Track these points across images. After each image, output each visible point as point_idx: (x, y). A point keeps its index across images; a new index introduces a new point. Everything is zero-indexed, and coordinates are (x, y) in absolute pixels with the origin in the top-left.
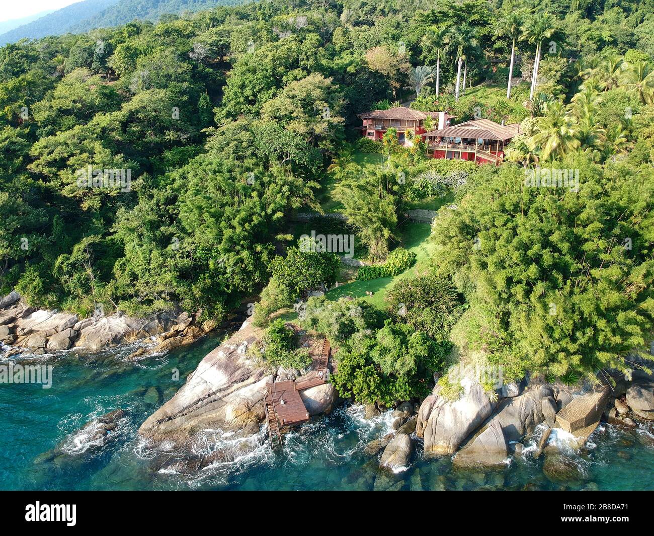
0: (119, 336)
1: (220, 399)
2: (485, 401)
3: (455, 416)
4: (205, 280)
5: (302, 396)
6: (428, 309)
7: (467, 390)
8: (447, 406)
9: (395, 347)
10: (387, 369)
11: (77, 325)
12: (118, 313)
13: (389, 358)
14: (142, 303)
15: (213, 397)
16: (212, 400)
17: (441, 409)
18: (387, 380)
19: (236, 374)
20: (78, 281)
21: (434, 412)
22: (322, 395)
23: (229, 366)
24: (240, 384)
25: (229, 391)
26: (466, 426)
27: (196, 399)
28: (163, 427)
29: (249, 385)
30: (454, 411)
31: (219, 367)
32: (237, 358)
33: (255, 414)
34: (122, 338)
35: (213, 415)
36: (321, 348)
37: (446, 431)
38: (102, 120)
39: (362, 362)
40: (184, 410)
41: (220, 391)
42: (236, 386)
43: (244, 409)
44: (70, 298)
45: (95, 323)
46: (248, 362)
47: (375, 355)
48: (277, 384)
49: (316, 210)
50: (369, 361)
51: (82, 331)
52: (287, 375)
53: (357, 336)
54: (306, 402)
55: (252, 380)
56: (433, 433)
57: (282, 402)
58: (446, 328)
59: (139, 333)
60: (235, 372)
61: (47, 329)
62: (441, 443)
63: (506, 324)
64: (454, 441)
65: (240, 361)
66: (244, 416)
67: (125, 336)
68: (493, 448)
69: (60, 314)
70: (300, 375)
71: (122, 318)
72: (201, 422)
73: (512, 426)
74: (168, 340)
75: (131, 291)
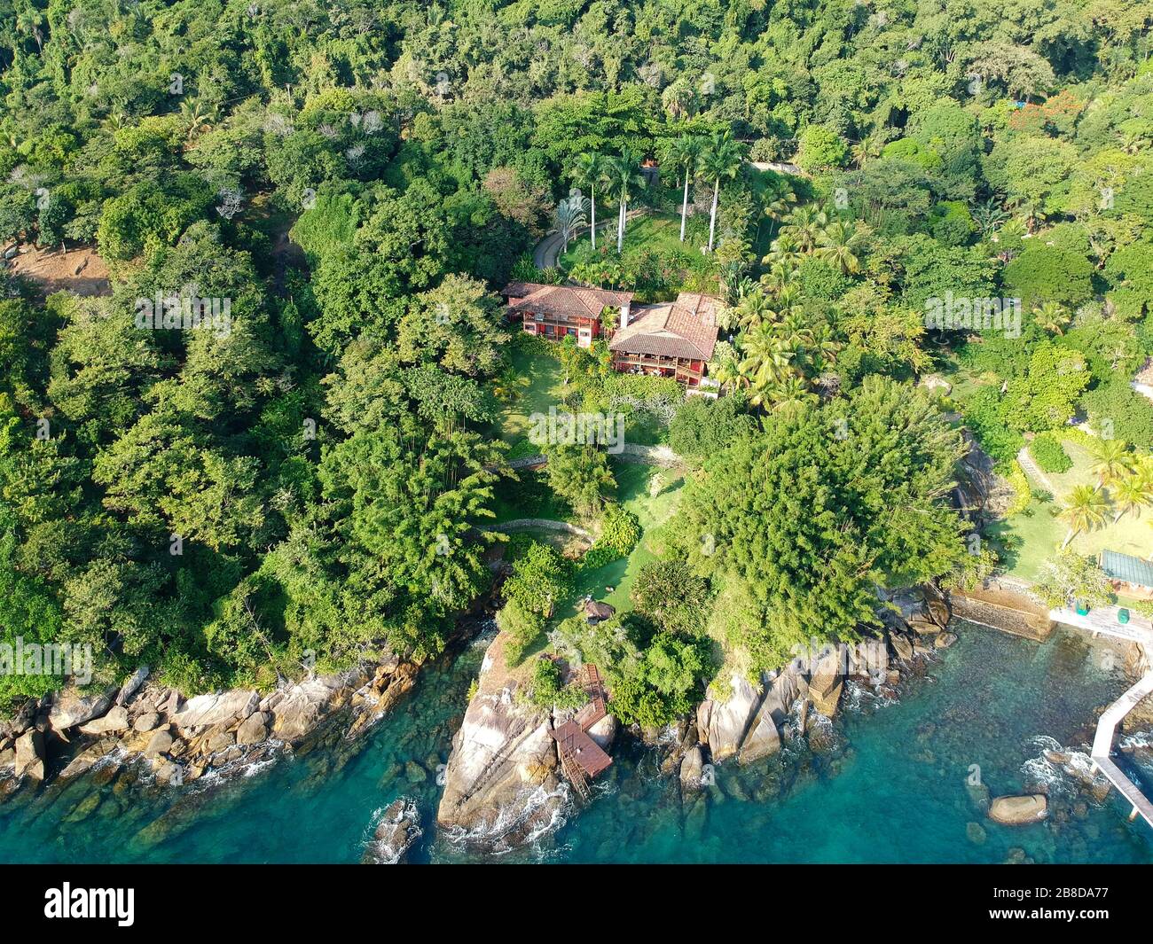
0: (324, 703)
1: (506, 759)
2: (754, 695)
3: (732, 716)
4: (415, 611)
5: (589, 734)
7: (737, 690)
8: (723, 709)
9: (671, 668)
10: (666, 690)
11: (263, 705)
12: (310, 675)
13: (668, 680)
15: (498, 760)
16: (499, 764)
17: (719, 713)
18: (667, 700)
19: (511, 727)
21: (714, 718)
22: (607, 727)
23: (501, 722)
24: (519, 738)
25: (511, 748)
26: (743, 723)
27: (482, 768)
28: (464, 808)
29: (528, 736)
30: (730, 711)
31: (491, 725)
32: (505, 710)
33: (548, 765)
34: (327, 704)
35: (508, 780)
37: (727, 734)
39: (643, 689)
40: (476, 783)
41: (501, 751)
42: (515, 741)
43: (537, 765)
44: (238, 672)
45: (287, 696)
46: (518, 712)
47: (654, 680)
48: (561, 728)
50: (649, 687)
51: (275, 710)
52: (565, 716)
53: (627, 660)
54: (594, 738)
55: (528, 729)
56: (717, 739)
58: (702, 623)
59: (343, 691)
60: (508, 726)
61: (223, 719)
62: (726, 746)
64: (736, 741)
65: (510, 713)
66: (539, 772)
67: (330, 701)
68: (768, 738)
69: (228, 694)
70: (576, 712)
71: (318, 680)
72: (499, 791)
73: (778, 709)
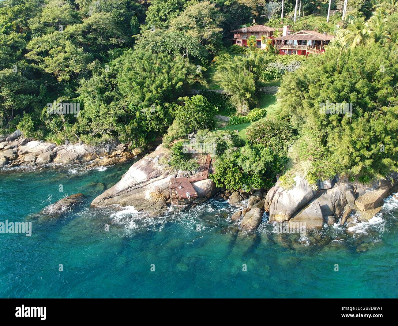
0: (80, 156)
1: (142, 187)
2: (309, 190)
3: (290, 198)
4: (134, 124)
5: (193, 185)
6: (274, 138)
7: (298, 183)
8: (284, 192)
9: (252, 157)
10: (246, 170)
11: (55, 149)
12: (80, 142)
13: (248, 163)
14: (95, 136)
15: (137, 186)
16: (137, 187)
17: (280, 194)
18: (246, 177)
19: (152, 173)
20: (55, 123)
21: (276, 196)
22: (205, 185)
23: (148, 169)
24: (155, 179)
25: (148, 183)
26: (297, 204)
27: (127, 186)
28: (106, 201)
29: (160, 180)
30: (289, 195)
31: (142, 169)
32: (153, 164)
33: (163, 195)
34: (82, 157)
35: (137, 196)
36: (205, 160)
37: (283, 206)
38: (71, 29)
39: (231, 165)
40: (119, 192)
41: (142, 182)
42: (152, 180)
43: (157, 193)
44: (50, 134)
45: (66, 148)
46: (159, 167)
47: (239, 162)
48: (177, 179)
49: (204, 85)
50: (235, 165)
51: (58, 153)
52: (183, 174)
53: (228, 151)
54: (196, 189)
55: (162, 177)
56: (275, 207)
57: (180, 187)
58: (285, 149)
59: (92, 155)
60: (151, 172)
61: (36, 151)
62: (280, 213)
63: (324, 143)
64: (289, 212)
65: (155, 166)
66: (157, 196)
67: (84, 156)
68: (314, 217)
69: (45, 143)
70: (191, 174)
71: (83, 146)
72: (130, 199)
73: (327, 205)
74: (110, 159)
75: (88, 129)
